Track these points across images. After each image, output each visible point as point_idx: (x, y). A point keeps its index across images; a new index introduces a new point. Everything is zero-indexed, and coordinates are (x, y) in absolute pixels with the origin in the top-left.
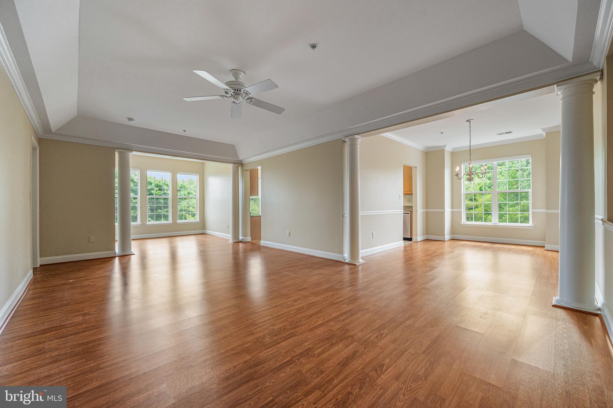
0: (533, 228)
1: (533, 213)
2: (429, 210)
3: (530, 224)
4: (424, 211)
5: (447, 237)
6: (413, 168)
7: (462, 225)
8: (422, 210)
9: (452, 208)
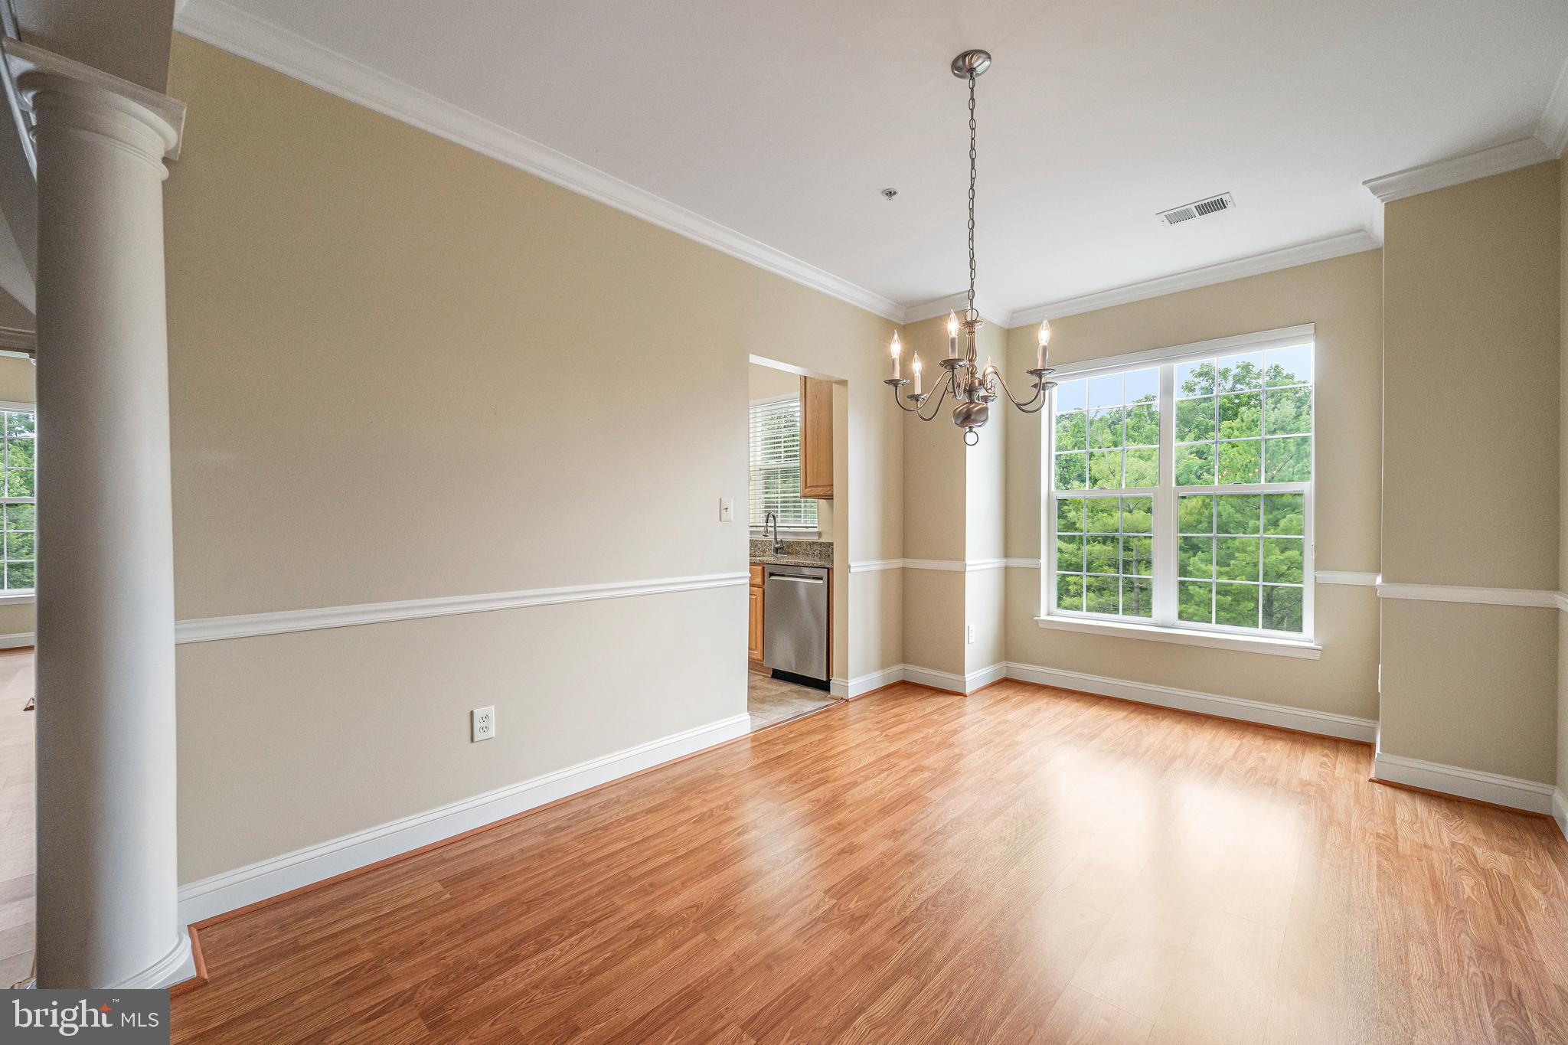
0: (1317, 656)
1: (1318, 585)
2: (913, 563)
3: (1306, 638)
4: (890, 566)
5: (976, 673)
6: (835, 387)
7: (1041, 625)
8: (876, 565)
9: (1006, 554)
